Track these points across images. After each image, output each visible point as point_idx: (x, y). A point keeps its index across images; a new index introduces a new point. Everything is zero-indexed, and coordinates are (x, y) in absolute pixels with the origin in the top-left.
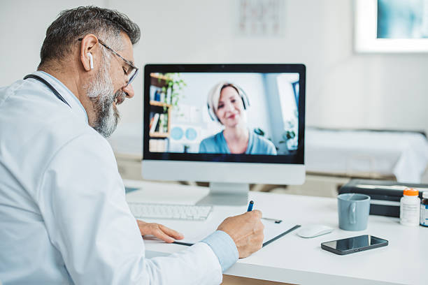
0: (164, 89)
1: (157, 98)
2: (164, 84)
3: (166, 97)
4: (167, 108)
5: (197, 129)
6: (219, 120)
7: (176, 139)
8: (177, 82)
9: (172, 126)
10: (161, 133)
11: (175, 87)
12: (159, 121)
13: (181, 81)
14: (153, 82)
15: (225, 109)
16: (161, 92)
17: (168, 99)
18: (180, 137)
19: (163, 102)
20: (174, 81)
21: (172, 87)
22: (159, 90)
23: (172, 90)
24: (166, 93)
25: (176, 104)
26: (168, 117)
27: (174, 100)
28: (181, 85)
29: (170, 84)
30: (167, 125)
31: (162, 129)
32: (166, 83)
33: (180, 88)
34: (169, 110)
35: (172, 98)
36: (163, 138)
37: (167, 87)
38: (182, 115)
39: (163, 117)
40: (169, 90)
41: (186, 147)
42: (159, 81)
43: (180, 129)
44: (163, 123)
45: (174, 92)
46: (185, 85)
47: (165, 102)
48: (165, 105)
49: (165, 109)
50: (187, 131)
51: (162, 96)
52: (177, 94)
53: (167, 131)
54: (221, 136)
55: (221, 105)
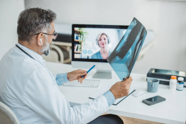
0: (80, 35)
1: (77, 38)
3: (80, 38)
4: (81, 42)
5: (93, 50)
6: (99, 45)
7: (84, 54)
8: (85, 33)
9: (83, 49)
10: (78, 51)
11: (84, 34)
12: (78, 47)
13: (86, 32)
14: (75, 32)
15: (101, 41)
16: (79, 36)
17: (81, 39)
18: (86, 53)
19: (79, 40)
20: (84, 32)
21: (83, 34)
22: (78, 35)
24: (80, 37)
25: (84, 41)
26: (81, 45)
27: (84, 39)
28: (86, 33)
29: (82, 33)
30: (81, 49)
31: (79, 50)
32: (81, 33)
33: (86, 35)
34: (82, 43)
35: (82, 39)
36: (79, 53)
37: (81, 34)
38: (87, 45)
39: (79, 45)
40: (82, 36)
41: (88, 57)
42: (78, 32)
43: (86, 50)
44: (79, 48)
45: (84, 36)
46: (88, 34)
47: (80, 40)
48: (80, 41)
49: (80, 42)
50: (89, 51)
51: (79, 38)
52: (85, 37)
53: (81, 51)
54: (99, 52)
55: (100, 40)
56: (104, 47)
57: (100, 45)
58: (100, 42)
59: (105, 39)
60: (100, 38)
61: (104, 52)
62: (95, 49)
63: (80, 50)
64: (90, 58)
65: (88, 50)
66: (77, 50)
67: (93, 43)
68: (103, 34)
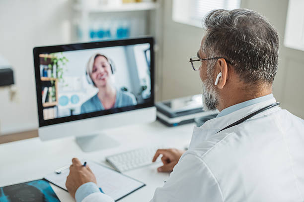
0: (50, 66)
1: (45, 74)
2: (50, 62)
3: (52, 72)
4: (54, 81)
5: (80, 94)
6: (94, 84)
7: (63, 105)
8: (60, 59)
9: (59, 95)
10: (51, 103)
11: (60, 63)
12: (48, 93)
13: (64, 58)
14: (41, 62)
16: (48, 69)
17: (54, 74)
18: (67, 103)
19: (50, 77)
20: (58, 58)
21: (57, 63)
22: (46, 67)
23: (57, 66)
24: (52, 69)
25: (61, 77)
26: (55, 89)
27: (59, 74)
28: (64, 61)
29: (55, 61)
30: (55, 96)
31: (50, 99)
32: (52, 61)
33: (64, 64)
34: (56, 83)
35: (57, 73)
36: (53, 107)
37: (52, 64)
38: (67, 86)
39: (51, 89)
40: (55, 66)
41: (72, 111)
42: (45, 59)
43: (66, 97)
44: (51, 94)
45: (59, 68)
46: (67, 61)
47: (52, 77)
48: (52, 80)
49: (52, 82)
50: (72, 98)
51: (49, 72)
52: (62, 69)
53: (56, 100)
54: (96, 96)
55: (95, 70)
56: (104, 86)
57: (96, 82)
58: (94, 76)
59: (104, 66)
60: (94, 66)
61: (107, 95)
62: (85, 91)
63: (54, 99)
64: (77, 112)
65: (69, 95)
66: (47, 100)
67: (79, 80)
68: (97, 56)
